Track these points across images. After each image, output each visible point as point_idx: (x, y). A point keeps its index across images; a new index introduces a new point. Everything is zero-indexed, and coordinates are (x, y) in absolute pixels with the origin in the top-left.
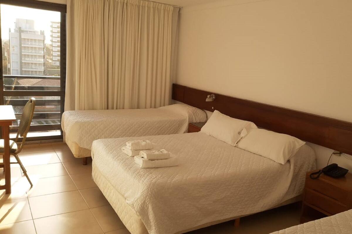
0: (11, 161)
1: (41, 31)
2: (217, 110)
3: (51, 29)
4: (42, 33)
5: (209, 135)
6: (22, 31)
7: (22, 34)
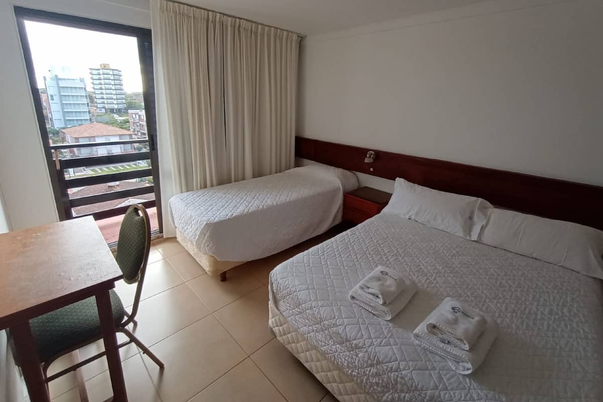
0: (119, 342)
1: (80, 78)
2: (400, 177)
3: (91, 76)
4: (82, 80)
5: (408, 218)
6: (59, 79)
7: (60, 82)
